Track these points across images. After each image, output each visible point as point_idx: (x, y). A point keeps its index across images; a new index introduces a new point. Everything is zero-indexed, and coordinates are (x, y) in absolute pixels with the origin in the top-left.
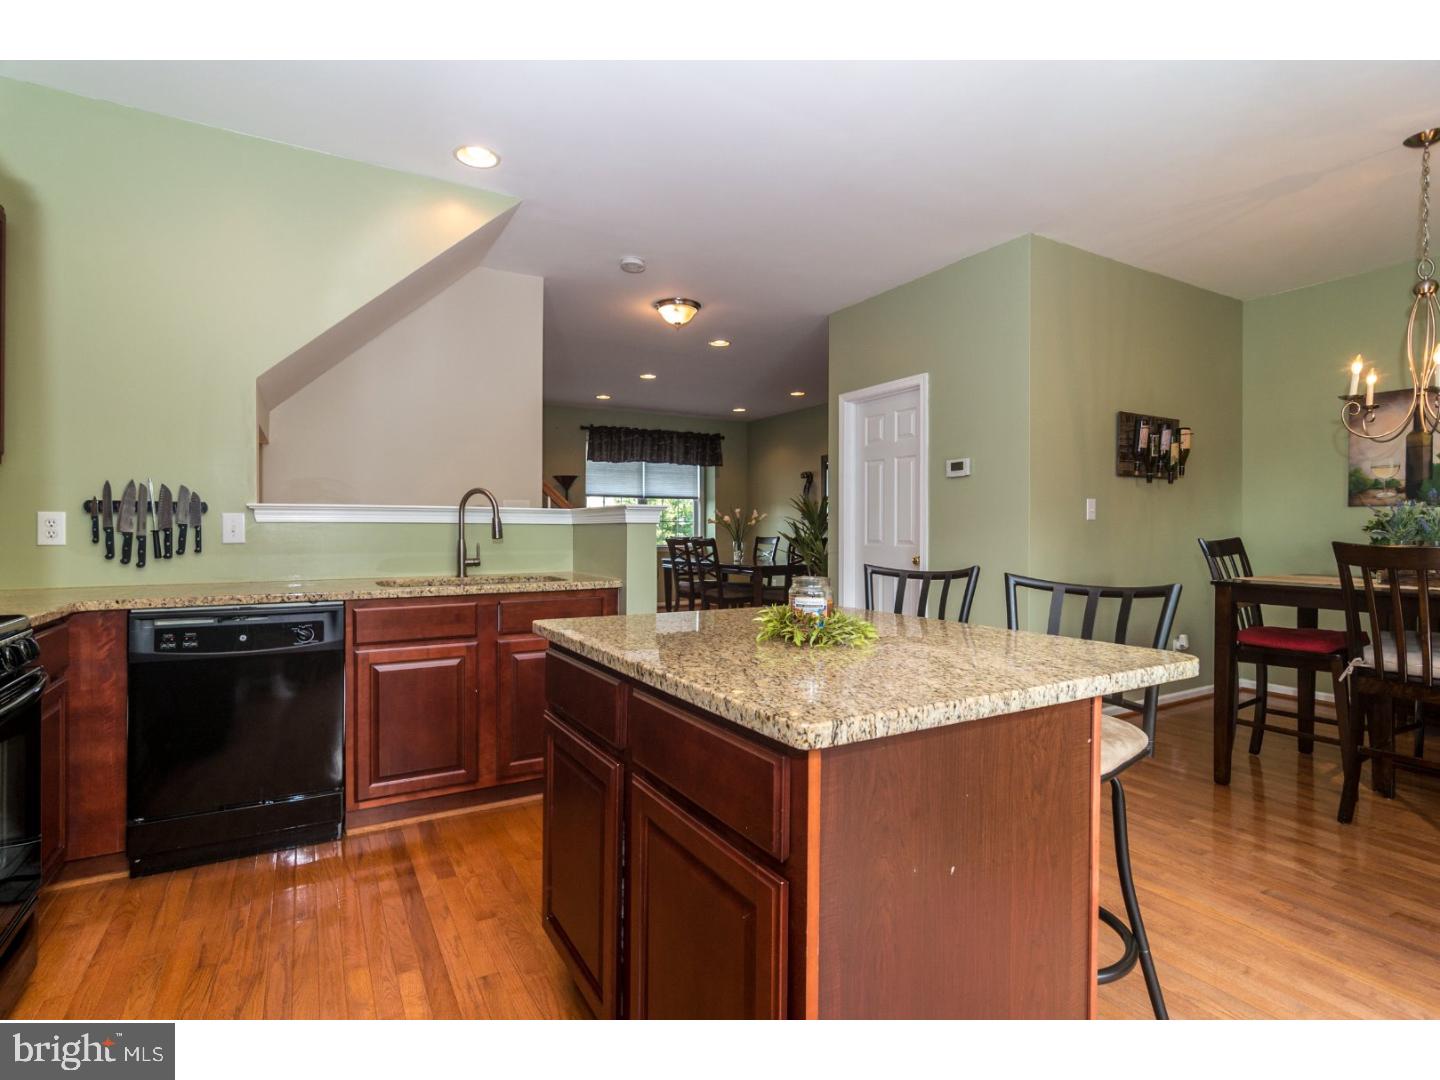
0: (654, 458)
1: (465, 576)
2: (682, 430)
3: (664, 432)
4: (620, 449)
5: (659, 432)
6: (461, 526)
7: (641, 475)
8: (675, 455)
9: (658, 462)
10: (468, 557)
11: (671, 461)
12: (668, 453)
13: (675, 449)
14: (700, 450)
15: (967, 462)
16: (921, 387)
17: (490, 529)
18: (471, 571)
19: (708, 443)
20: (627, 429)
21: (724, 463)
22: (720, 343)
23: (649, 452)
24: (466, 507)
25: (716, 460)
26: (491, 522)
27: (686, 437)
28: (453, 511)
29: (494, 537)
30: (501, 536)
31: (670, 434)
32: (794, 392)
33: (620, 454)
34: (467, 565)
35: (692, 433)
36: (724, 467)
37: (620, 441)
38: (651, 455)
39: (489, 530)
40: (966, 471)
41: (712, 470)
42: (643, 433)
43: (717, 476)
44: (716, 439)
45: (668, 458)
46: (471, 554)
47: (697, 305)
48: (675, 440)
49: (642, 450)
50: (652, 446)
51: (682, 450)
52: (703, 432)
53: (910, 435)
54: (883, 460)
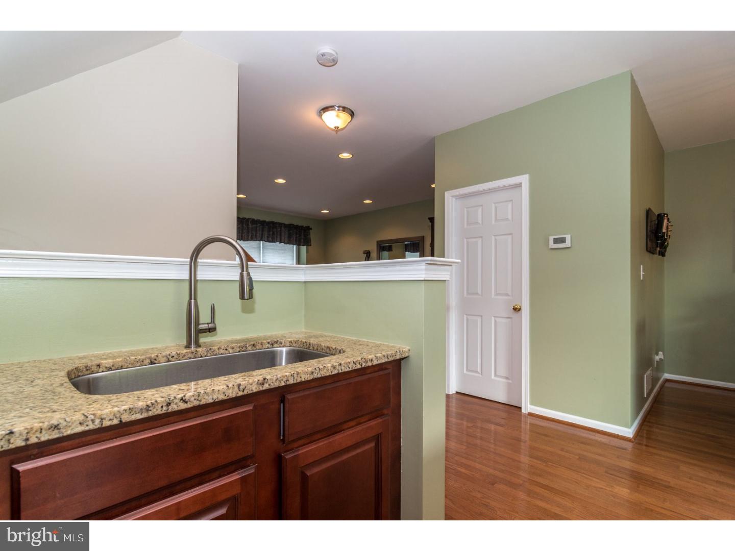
0: (270, 239)
1: (198, 345)
2: (287, 223)
3: (276, 223)
4: (248, 232)
5: (273, 223)
6: (193, 283)
7: (260, 250)
8: (283, 238)
9: (272, 242)
10: (201, 321)
11: (280, 242)
12: (279, 237)
13: (283, 234)
14: (298, 236)
15: (568, 238)
16: (523, 185)
17: (237, 286)
18: (204, 339)
19: (303, 231)
20: (253, 219)
21: (312, 245)
22: (345, 156)
23: (266, 235)
24: (199, 260)
25: (307, 243)
26: (238, 278)
27: (290, 227)
28: (182, 264)
29: (242, 297)
30: (251, 296)
31: (280, 224)
32: (365, 200)
33: (248, 236)
34: (200, 332)
35: (293, 225)
36: (312, 246)
37: (248, 228)
38: (268, 237)
39: (236, 288)
40: (568, 243)
41: (304, 249)
42: (263, 223)
43: (307, 251)
44: (308, 229)
45: (278, 239)
46: (205, 318)
47: (352, 114)
48: (283, 228)
49: (262, 234)
50: (269, 231)
51: (287, 236)
52: (300, 225)
53: (507, 219)
54: (481, 237)
